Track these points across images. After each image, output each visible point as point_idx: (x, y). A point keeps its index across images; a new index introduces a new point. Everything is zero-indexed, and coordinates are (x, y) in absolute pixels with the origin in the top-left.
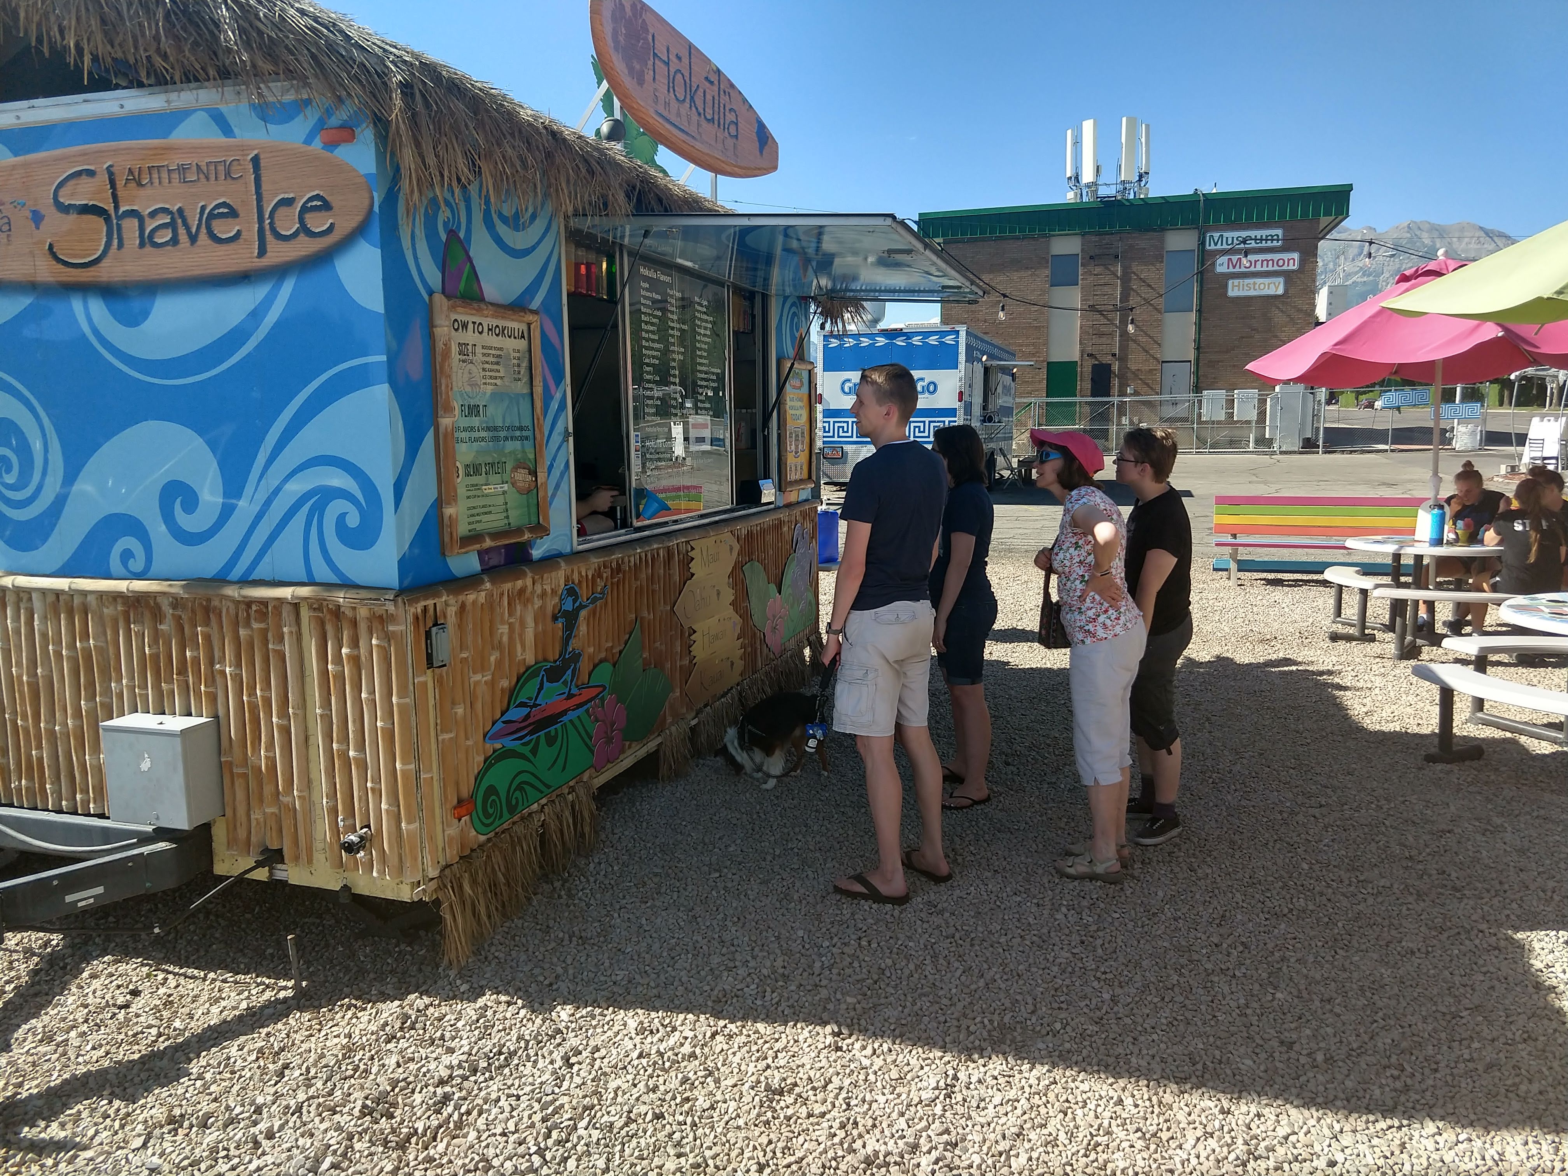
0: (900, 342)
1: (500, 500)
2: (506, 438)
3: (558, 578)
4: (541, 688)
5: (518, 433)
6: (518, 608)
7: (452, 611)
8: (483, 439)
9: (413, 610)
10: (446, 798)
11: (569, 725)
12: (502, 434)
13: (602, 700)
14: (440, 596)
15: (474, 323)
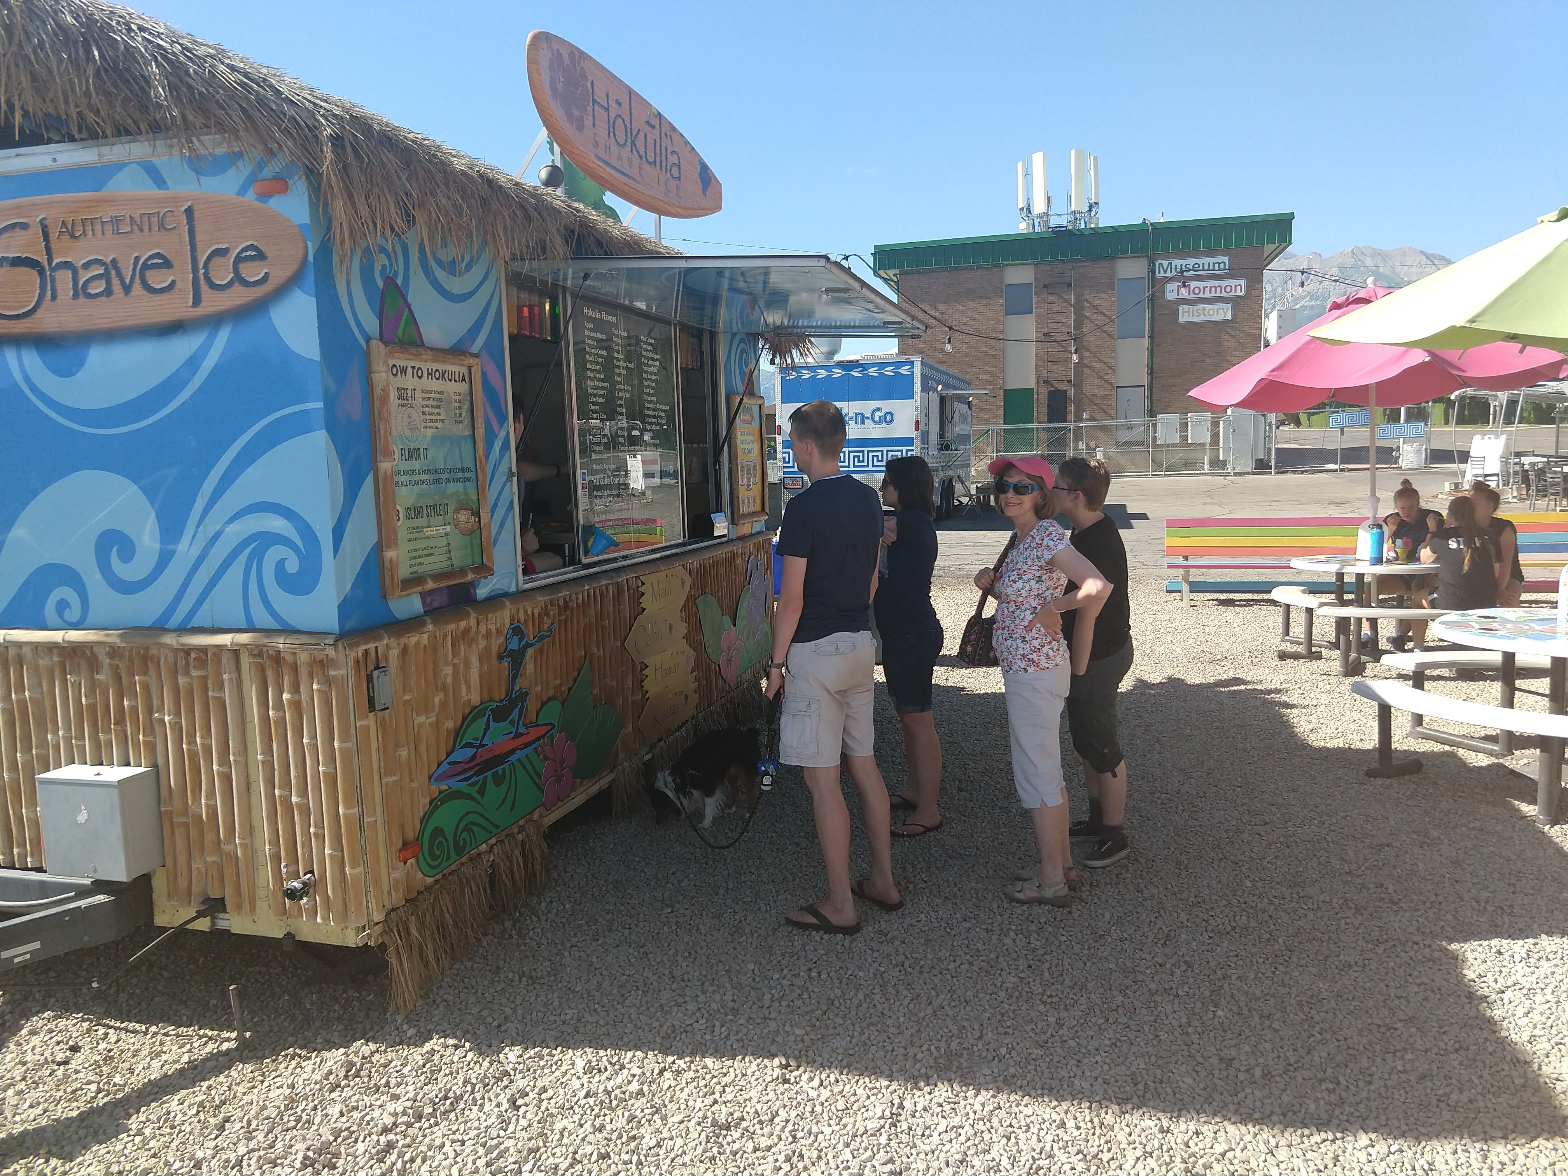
0: (856, 373)
1: (443, 541)
2: (448, 480)
3: (503, 617)
4: (487, 729)
5: (460, 475)
6: (462, 648)
7: (394, 654)
8: (424, 482)
9: (353, 654)
10: (391, 841)
11: (517, 765)
12: (444, 476)
13: (551, 738)
14: (381, 640)
15: (413, 368)
